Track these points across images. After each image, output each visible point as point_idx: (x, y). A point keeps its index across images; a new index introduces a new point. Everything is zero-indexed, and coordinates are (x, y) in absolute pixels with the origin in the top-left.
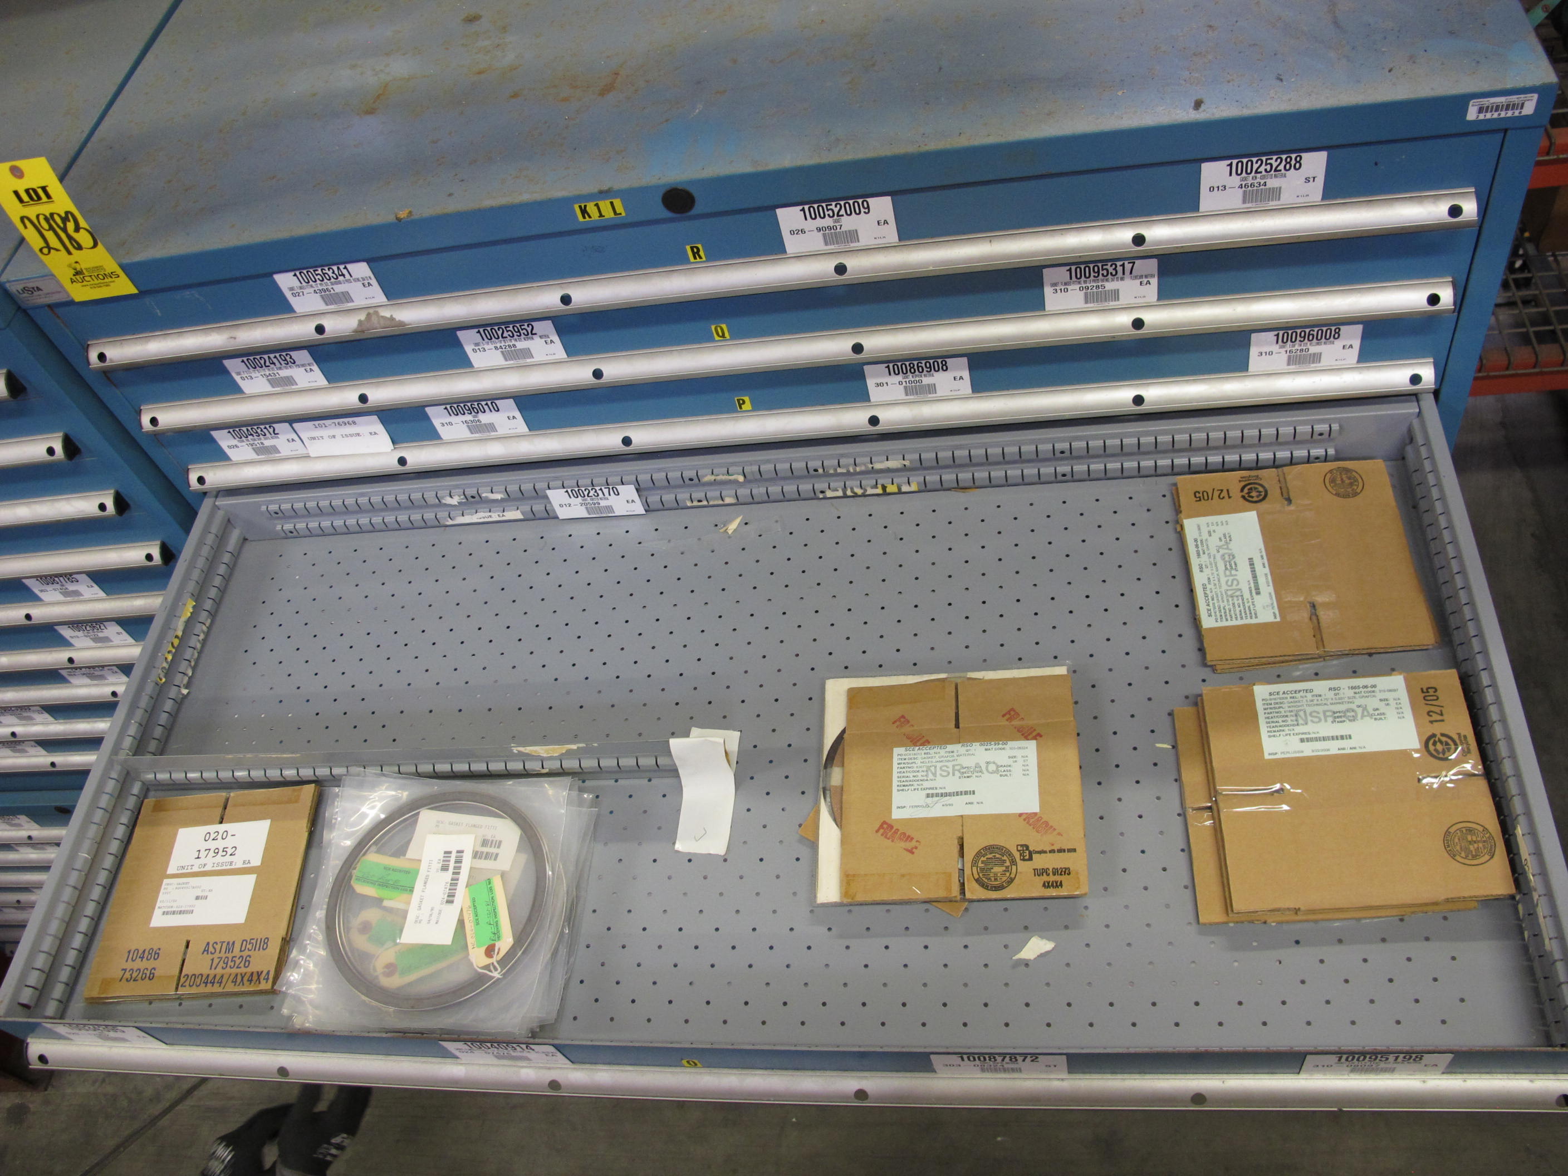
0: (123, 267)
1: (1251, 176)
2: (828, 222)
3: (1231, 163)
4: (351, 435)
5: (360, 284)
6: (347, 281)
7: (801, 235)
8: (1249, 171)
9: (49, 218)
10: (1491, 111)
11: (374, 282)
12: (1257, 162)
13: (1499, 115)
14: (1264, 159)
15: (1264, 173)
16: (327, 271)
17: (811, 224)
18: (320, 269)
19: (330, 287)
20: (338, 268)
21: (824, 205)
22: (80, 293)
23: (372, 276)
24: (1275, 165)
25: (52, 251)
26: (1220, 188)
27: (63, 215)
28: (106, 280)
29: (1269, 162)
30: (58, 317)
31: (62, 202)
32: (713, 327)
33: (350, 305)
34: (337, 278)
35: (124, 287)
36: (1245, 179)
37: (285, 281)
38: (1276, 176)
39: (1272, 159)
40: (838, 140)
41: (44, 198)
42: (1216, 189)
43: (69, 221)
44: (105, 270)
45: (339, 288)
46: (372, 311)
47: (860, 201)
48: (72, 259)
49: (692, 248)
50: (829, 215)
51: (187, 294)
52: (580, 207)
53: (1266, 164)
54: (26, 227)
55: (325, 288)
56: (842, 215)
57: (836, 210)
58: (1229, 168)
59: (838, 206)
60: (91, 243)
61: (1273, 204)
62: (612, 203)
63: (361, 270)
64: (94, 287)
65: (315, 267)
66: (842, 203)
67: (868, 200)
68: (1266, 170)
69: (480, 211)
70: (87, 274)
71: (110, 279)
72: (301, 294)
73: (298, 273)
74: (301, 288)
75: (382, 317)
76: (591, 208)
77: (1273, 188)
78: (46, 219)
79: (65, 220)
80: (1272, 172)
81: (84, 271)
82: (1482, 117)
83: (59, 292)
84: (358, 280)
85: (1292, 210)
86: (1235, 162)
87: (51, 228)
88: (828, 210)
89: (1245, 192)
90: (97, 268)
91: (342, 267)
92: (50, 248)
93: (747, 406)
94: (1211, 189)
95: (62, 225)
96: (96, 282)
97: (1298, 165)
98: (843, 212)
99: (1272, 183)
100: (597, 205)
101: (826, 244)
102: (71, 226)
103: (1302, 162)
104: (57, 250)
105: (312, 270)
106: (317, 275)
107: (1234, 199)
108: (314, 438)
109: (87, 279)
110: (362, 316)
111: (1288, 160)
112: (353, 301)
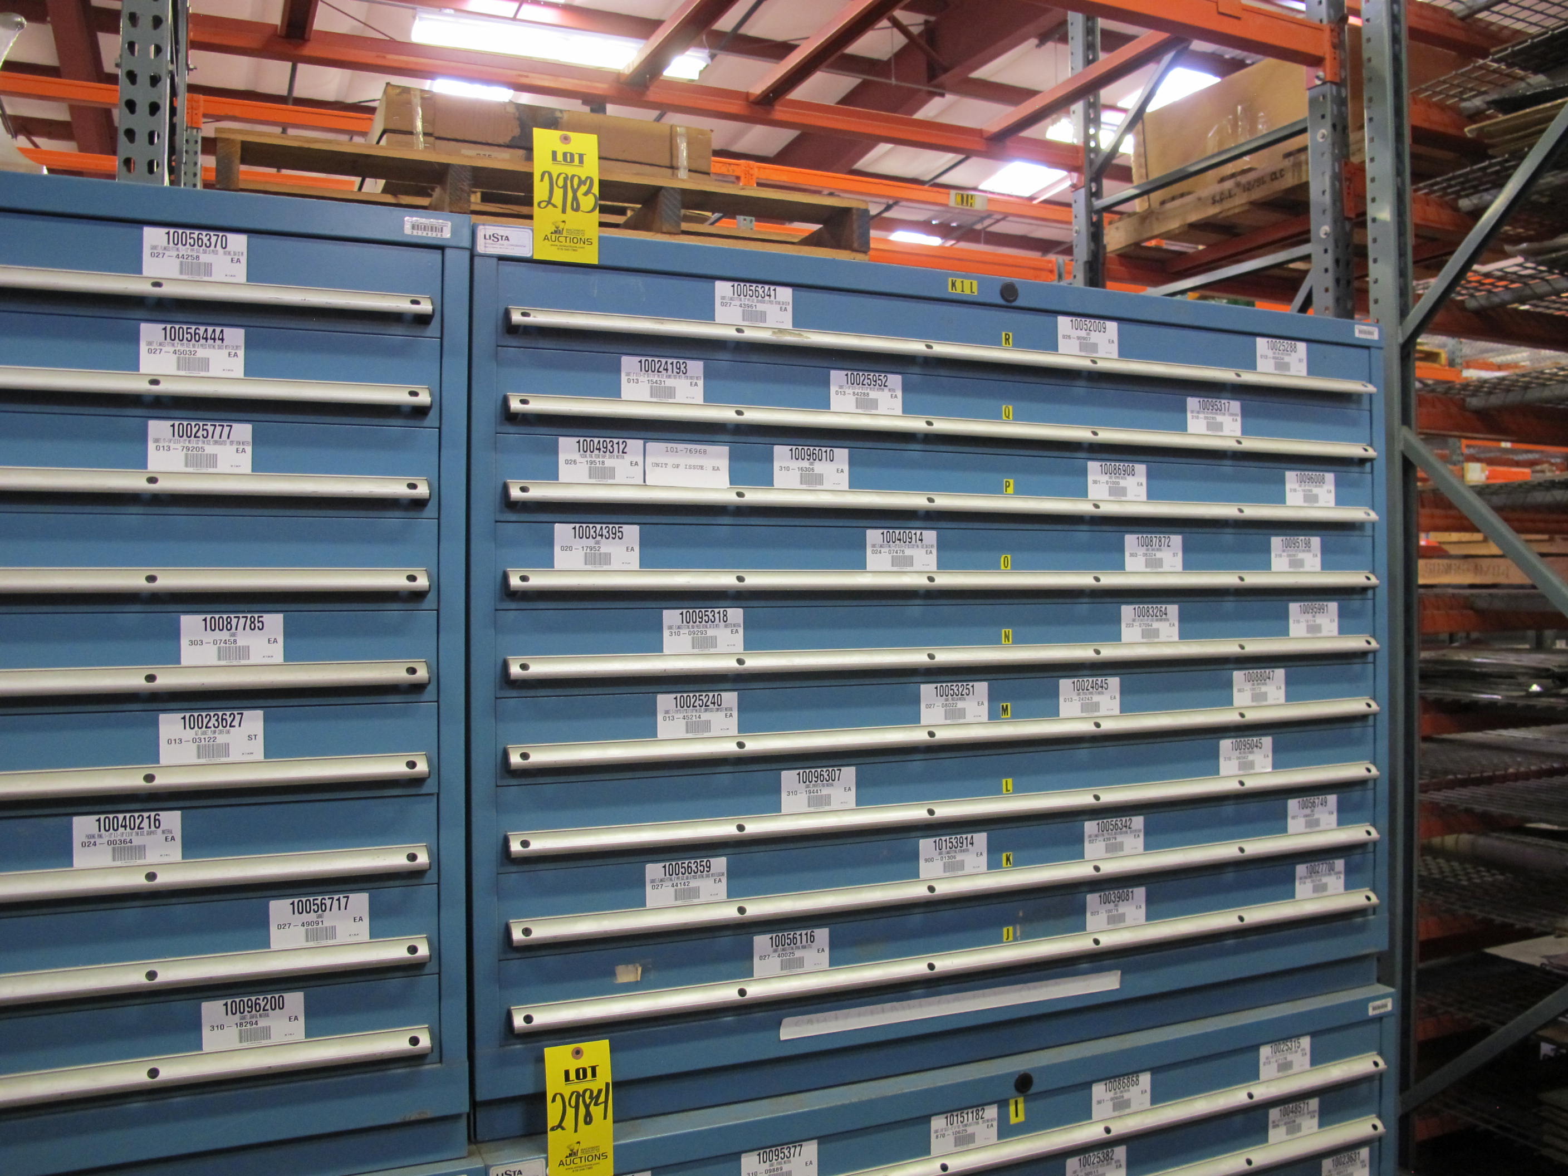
1: (1277, 349)
2: (1084, 333)
4: (695, 467)
5: (779, 307)
6: (771, 301)
7: (1068, 339)
9: (569, 178)
11: (790, 308)
16: (760, 289)
17: (1075, 333)
18: (755, 286)
19: (755, 304)
20: (769, 289)
22: (542, 253)
23: (791, 303)
25: (548, 207)
27: (583, 179)
28: (578, 245)
31: (590, 168)
32: (1004, 407)
33: (763, 323)
35: (589, 256)
37: (724, 289)
38: (1287, 351)
41: (577, 161)
43: (583, 186)
44: (581, 237)
45: (760, 307)
47: (1100, 325)
48: (559, 219)
49: (1006, 334)
50: (1085, 329)
51: (633, 280)
52: (952, 281)
53: (1283, 344)
54: (542, 180)
55: (752, 303)
56: (1091, 332)
57: (1088, 326)
59: (1091, 323)
60: (587, 210)
62: (971, 283)
63: (786, 294)
64: (560, 249)
65: (752, 283)
66: (1093, 321)
67: (1105, 322)
70: (564, 234)
71: (583, 246)
72: (730, 304)
73: (736, 285)
74: (732, 299)
76: (958, 284)
79: (581, 183)
81: (565, 231)
84: (779, 303)
90: (578, 232)
91: (772, 288)
92: (548, 203)
93: (1010, 490)
95: (575, 186)
96: (565, 246)
98: (1092, 327)
100: (962, 282)
101: (1081, 350)
102: (584, 189)
103: (1297, 348)
104: (554, 206)
105: (748, 286)
106: (750, 291)
108: (657, 465)
109: (562, 239)
112: (765, 321)
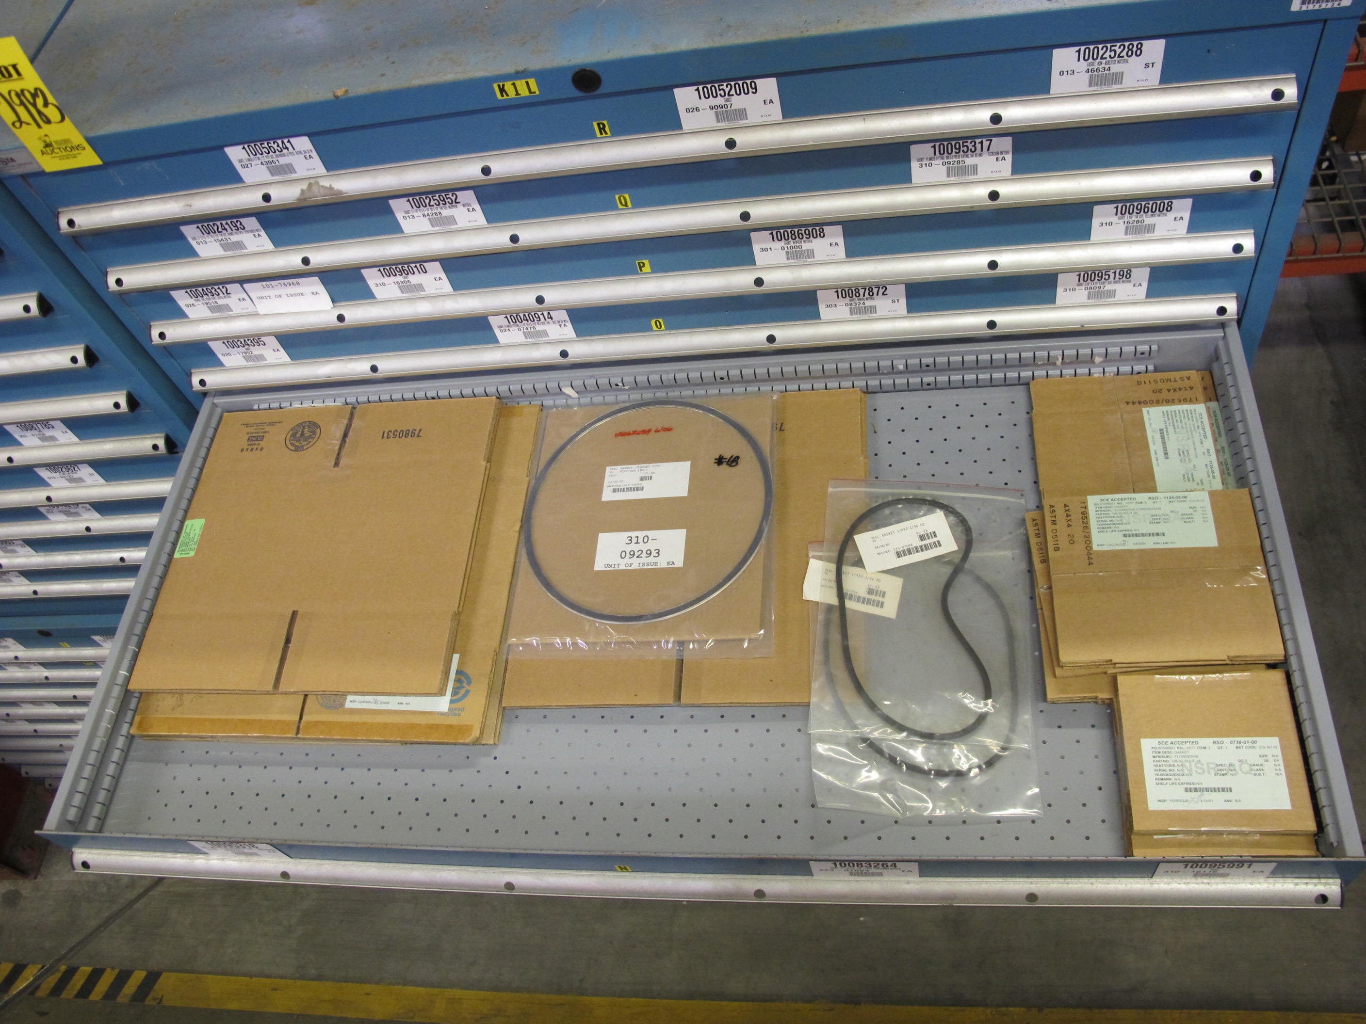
0: (89, 140)
1: (1097, 61)
2: (720, 101)
3: (1080, 49)
4: (295, 295)
5: (302, 156)
6: (290, 153)
7: (696, 113)
8: (1095, 57)
9: (20, 94)
10: (1313, 3)
11: (314, 154)
12: (1102, 49)
13: (1320, 6)
14: (1109, 45)
15: (1108, 59)
16: (272, 145)
17: (705, 103)
18: (266, 143)
19: (275, 160)
20: (283, 142)
21: (716, 85)
22: (50, 164)
23: (313, 149)
24: (1118, 51)
25: (24, 125)
26: (1069, 72)
27: (33, 91)
28: (74, 152)
29: (1113, 48)
30: (31, 186)
31: (31, 79)
32: (617, 197)
33: (293, 176)
34: (282, 151)
35: (89, 158)
36: (1092, 64)
37: (235, 154)
38: (1119, 62)
39: (1116, 46)
40: (729, 26)
41: (15, 75)
42: (1065, 73)
43: (38, 97)
44: (72, 143)
45: (283, 161)
46: (312, 181)
47: (748, 82)
48: (42, 132)
49: (598, 124)
50: (720, 94)
51: (146, 165)
52: (499, 86)
53: (1111, 51)
55: (271, 160)
56: (733, 95)
57: (727, 90)
58: (1077, 53)
59: (729, 86)
60: (59, 118)
61: (1115, 88)
62: (527, 83)
63: (303, 143)
64: (61, 158)
65: (261, 141)
66: (733, 83)
67: (755, 80)
68: (1110, 56)
69: (409, 90)
70: (55, 146)
71: (77, 151)
72: (249, 165)
73: (246, 146)
74: (249, 160)
75: (322, 186)
76: (508, 87)
77: (1117, 73)
78: (18, 95)
79: (34, 96)
80: (1116, 58)
81: (53, 144)
82: (1304, 8)
83: (31, 163)
84: (300, 152)
85: (1133, 94)
86: (1083, 48)
87: (22, 103)
88: (720, 90)
89: (1091, 76)
90: (66, 141)
91: (285, 141)
92: (21, 123)
93: (647, 268)
94: (1061, 73)
95: (32, 101)
96: (64, 153)
97: (1139, 52)
98: (733, 92)
99: (1115, 68)
100: (514, 84)
101: (718, 121)
102: (40, 101)
103: (1143, 48)
104: (28, 124)
105: (259, 144)
106: (263, 148)
107: (1081, 81)
108: (262, 298)
109: (57, 151)
110: (305, 186)
111: (1131, 47)
112: (296, 172)
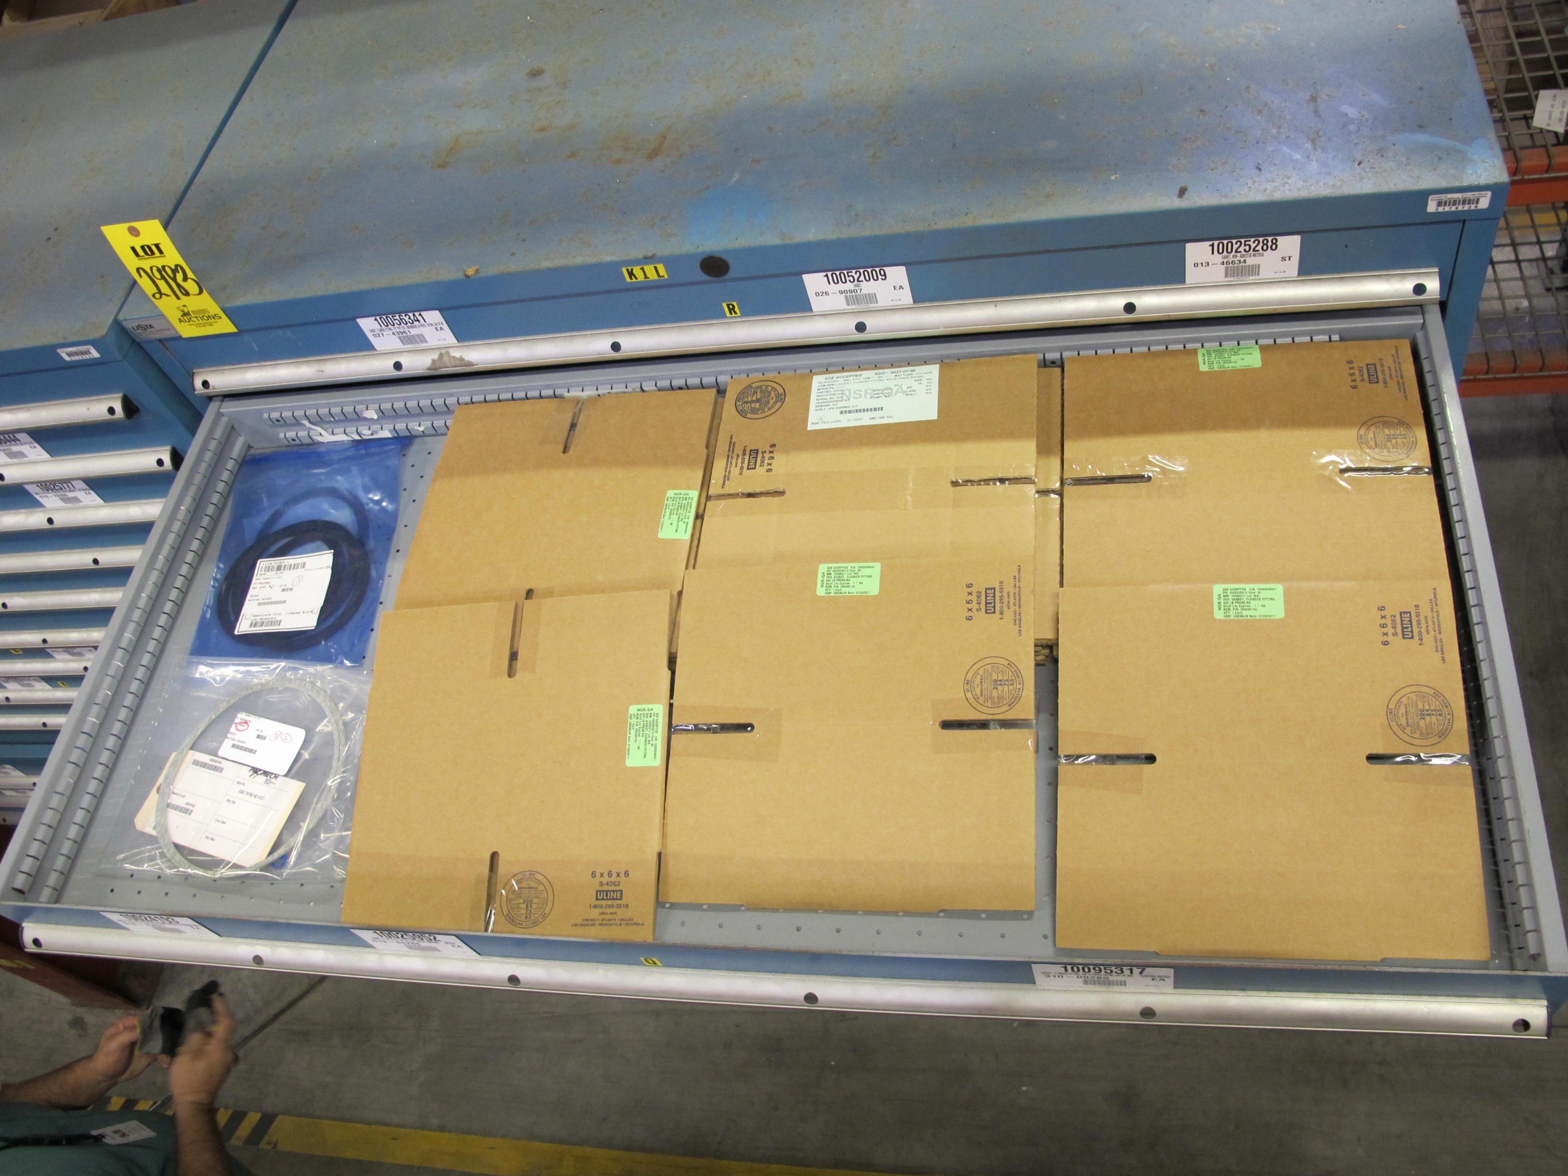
0: (224, 310)
1: (1231, 255)
2: (849, 286)
3: (1213, 244)
5: (433, 328)
6: (421, 325)
7: (825, 297)
8: (1229, 250)
9: (161, 270)
10: (1449, 205)
11: (445, 326)
12: (1236, 243)
13: (1457, 208)
14: (1243, 241)
15: (1243, 252)
16: (404, 317)
17: (834, 288)
18: (397, 315)
19: (406, 330)
20: (414, 315)
21: (845, 272)
22: (187, 331)
23: (444, 322)
24: (1253, 246)
25: (163, 296)
26: (1204, 264)
27: (173, 267)
28: (210, 321)
29: (1247, 243)
30: (167, 349)
31: (172, 257)
33: (424, 345)
34: (413, 323)
35: (225, 326)
36: (1227, 257)
37: (367, 324)
38: (1254, 255)
39: (1250, 241)
40: (857, 215)
41: (157, 253)
42: (1200, 265)
43: (178, 272)
44: (209, 313)
45: (414, 332)
46: (443, 352)
47: (878, 269)
48: (180, 303)
49: (728, 306)
50: (850, 281)
51: (280, 332)
52: (628, 270)
53: (1245, 245)
54: (141, 276)
55: (402, 331)
56: (862, 281)
57: (856, 276)
58: (1211, 247)
59: (858, 273)
60: (197, 291)
61: (1252, 279)
62: (655, 268)
63: (434, 316)
64: (198, 326)
65: (393, 314)
66: (862, 271)
67: (884, 268)
68: (1245, 250)
69: (538, 272)
70: (193, 315)
71: (213, 320)
72: (381, 335)
73: (378, 318)
74: (381, 330)
75: (453, 357)
76: (637, 271)
77: (1253, 266)
78: (159, 270)
79: (175, 271)
80: (1251, 252)
81: (191, 313)
82: (1441, 209)
83: (169, 329)
84: (432, 325)
85: (1270, 285)
86: (1216, 243)
87: (163, 278)
88: (849, 276)
89: (1227, 268)
90: (203, 311)
91: (417, 314)
92: (161, 294)
94: (1196, 265)
95: (172, 276)
96: (201, 322)
97: (1275, 246)
98: (862, 278)
99: (1251, 261)
100: (643, 269)
101: (848, 304)
102: (180, 277)
103: (1277, 243)
104: (167, 295)
105: (390, 316)
106: (395, 320)
107: (1217, 273)
109: (195, 319)
110: (435, 356)
111: (1265, 242)
112: (427, 342)
